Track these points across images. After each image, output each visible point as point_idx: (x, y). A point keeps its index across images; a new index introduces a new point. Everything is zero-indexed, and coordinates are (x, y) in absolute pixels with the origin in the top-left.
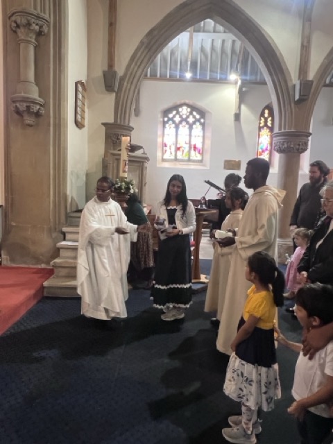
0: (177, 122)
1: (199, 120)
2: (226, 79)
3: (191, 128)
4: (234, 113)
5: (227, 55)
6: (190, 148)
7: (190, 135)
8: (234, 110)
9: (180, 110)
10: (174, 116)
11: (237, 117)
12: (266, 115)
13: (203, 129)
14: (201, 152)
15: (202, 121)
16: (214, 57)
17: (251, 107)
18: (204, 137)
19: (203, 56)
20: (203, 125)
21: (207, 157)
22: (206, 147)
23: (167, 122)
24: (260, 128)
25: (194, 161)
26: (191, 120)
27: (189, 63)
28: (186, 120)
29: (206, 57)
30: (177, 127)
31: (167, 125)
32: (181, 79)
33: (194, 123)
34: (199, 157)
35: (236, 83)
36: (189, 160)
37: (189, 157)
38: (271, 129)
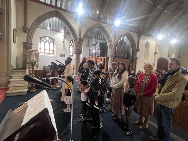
0: (45, 41)
1: (52, 42)
2: (60, 31)
3: (49, 43)
4: (62, 41)
5: (60, 25)
6: (49, 49)
7: (49, 46)
8: (62, 40)
9: (46, 38)
10: (44, 40)
11: (64, 42)
12: (71, 42)
13: (54, 44)
14: (53, 51)
15: (53, 42)
16: (56, 24)
17: (67, 40)
18: (54, 47)
19: (53, 24)
20: (53, 43)
21: (55, 53)
22: (54, 49)
23: (42, 41)
24: (70, 46)
25: (51, 54)
26: (49, 41)
27: (49, 25)
28: (48, 41)
29: (54, 24)
30: (45, 43)
31: (41, 42)
32: (46, 29)
33: (51, 42)
34: (52, 53)
35: (63, 33)
36: (49, 53)
37: (49, 52)
38: (73, 46)
